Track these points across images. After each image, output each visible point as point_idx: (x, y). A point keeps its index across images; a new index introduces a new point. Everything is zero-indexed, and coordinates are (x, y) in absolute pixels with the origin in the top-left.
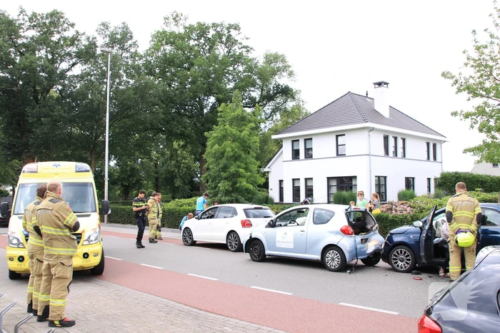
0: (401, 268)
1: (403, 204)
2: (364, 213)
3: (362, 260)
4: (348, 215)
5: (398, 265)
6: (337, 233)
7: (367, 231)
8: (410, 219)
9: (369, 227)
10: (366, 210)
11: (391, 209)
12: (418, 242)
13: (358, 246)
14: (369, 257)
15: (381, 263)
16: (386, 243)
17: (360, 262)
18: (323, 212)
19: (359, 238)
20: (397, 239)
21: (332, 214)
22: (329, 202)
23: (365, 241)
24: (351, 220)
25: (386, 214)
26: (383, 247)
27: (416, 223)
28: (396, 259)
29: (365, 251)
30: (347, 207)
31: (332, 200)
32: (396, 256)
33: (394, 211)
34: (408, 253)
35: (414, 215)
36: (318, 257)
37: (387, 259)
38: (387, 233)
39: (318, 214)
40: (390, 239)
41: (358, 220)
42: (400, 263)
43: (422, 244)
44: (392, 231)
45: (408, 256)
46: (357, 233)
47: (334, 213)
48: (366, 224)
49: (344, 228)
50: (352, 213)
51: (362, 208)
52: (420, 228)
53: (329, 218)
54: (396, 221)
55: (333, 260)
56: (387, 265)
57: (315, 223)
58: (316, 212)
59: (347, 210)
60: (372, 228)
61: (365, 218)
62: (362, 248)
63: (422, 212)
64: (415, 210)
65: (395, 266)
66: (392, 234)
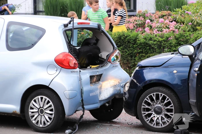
0: (158, 124)
1: (163, 16)
2: (97, 31)
3: (92, 112)
4: (68, 34)
5: (152, 120)
6: (48, 66)
7: (100, 62)
8: (174, 42)
9: (104, 55)
10: (99, 26)
11: (143, 26)
12: (186, 81)
13: (85, 89)
14: (103, 106)
15: (124, 117)
16: (132, 82)
17: (88, 116)
18: (25, 28)
19: (86, 74)
20: (150, 75)
21: (41, 33)
22: (36, 12)
23: (96, 79)
24: (74, 43)
25: (135, 33)
26: (127, 89)
27: (183, 49)
28: (148, 110)
29: (96, 97)
30: (66, 20)
31: (41, 7)
32: (149, 104)
33: (147, 29)
34: (168, 99)
35: (181, 35)
36: (14, 107)
37: (134, 110)
38: (135, 66)
39: (15, 33)
40: (139, 76)
41: (85, 43)
42: (155, 117)
43: (193, 84)
44: (143, 63)
45: (169, 104)
46: (83, 66)
47: (43, 31)
48: (99, 51)
49: (61, 57)
50: (76, 32)
51: (93, 24)
52: (190, 57)
53: (35, 39)
54: (150, 46)
55: (42, 111)
56: (133, 120)
57: (9, 48)
58: (12, 28)
59: (66, 26)
60: (108, 56)
61: (97, 40)
62: (91, 91)
63: (195, 30)
64: (183, 26)
65: (147, 120)
66: (143, 67)
